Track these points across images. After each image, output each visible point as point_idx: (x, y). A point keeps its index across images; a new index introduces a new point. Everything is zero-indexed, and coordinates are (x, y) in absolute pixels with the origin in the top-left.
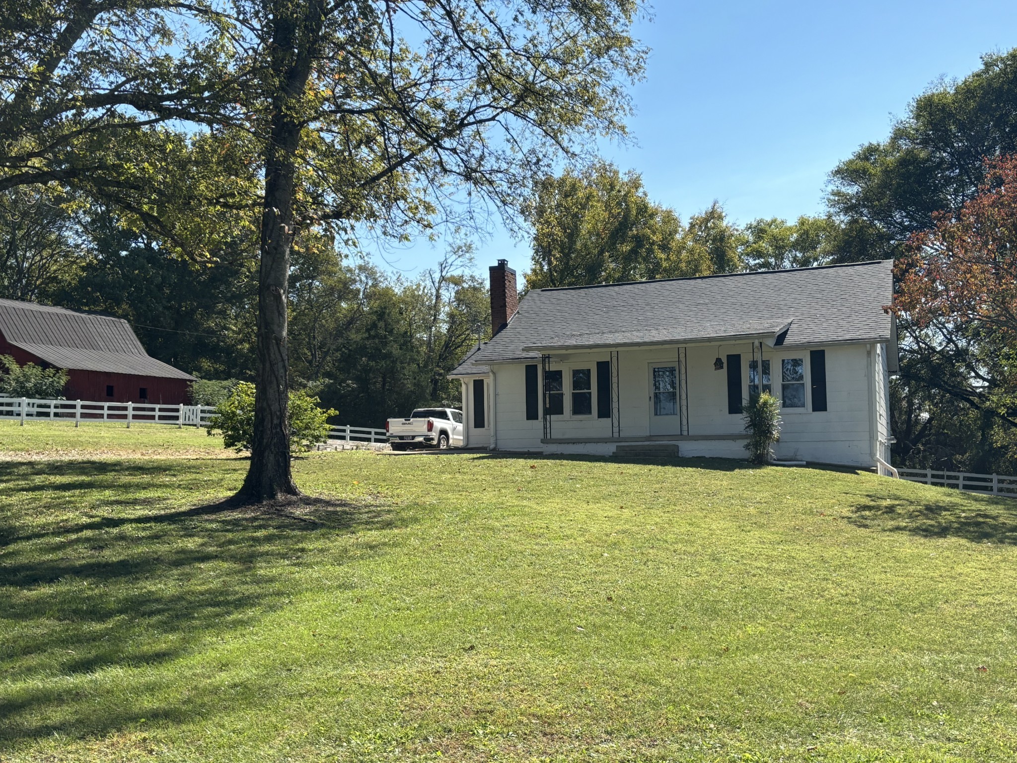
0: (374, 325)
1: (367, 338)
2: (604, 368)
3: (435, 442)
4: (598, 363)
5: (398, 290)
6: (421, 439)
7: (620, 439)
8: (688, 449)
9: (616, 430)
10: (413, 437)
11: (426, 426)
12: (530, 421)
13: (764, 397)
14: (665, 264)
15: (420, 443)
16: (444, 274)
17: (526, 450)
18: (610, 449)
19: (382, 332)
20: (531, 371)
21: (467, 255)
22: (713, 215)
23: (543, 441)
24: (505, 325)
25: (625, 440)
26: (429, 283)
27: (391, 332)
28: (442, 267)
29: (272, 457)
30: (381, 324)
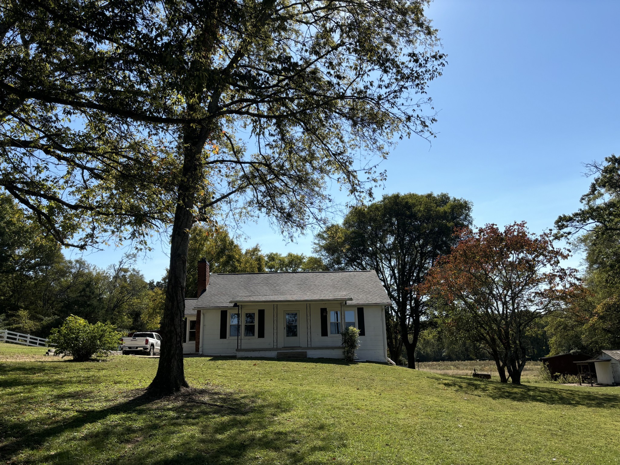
0: (84, 290)
1: (80, 296)
2: (262, 313)
3: (148, 350)
4: (259, 310)
5: (94, 273)
6: (142, 349)
7: (277, 349)
8: (311, 354)
9: (275, 344)
10: (137, 348)
11: (144, 342)
12: (222, 340)
13: (351, 328)
14: (239, 268)
15: (141, 351)
16: (121, 267)
17: (219, 355)
18: (274, 354)
19: (88, 293)
20: (224, 314)
21: (134, 259)
22: (256, 250)
23: (237, 350)
24: (205, 290)
25: (280, 349)
26: (113, 271)
27: (93, 293)
28: (121, 263)
29: (175, 363)
30: (88, 289)
